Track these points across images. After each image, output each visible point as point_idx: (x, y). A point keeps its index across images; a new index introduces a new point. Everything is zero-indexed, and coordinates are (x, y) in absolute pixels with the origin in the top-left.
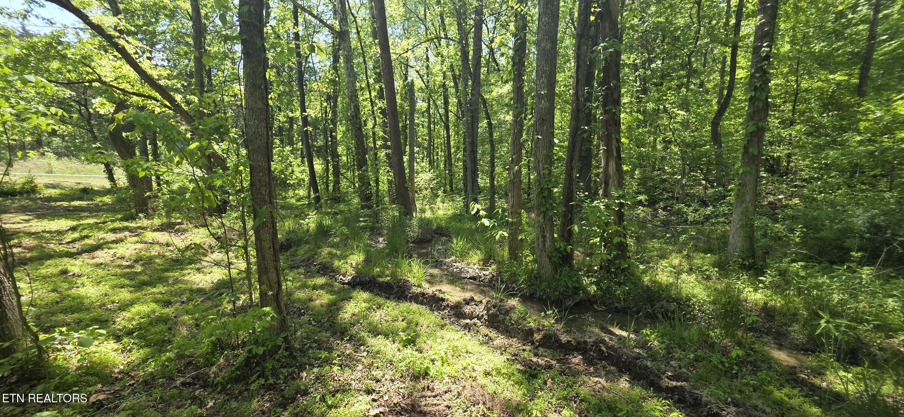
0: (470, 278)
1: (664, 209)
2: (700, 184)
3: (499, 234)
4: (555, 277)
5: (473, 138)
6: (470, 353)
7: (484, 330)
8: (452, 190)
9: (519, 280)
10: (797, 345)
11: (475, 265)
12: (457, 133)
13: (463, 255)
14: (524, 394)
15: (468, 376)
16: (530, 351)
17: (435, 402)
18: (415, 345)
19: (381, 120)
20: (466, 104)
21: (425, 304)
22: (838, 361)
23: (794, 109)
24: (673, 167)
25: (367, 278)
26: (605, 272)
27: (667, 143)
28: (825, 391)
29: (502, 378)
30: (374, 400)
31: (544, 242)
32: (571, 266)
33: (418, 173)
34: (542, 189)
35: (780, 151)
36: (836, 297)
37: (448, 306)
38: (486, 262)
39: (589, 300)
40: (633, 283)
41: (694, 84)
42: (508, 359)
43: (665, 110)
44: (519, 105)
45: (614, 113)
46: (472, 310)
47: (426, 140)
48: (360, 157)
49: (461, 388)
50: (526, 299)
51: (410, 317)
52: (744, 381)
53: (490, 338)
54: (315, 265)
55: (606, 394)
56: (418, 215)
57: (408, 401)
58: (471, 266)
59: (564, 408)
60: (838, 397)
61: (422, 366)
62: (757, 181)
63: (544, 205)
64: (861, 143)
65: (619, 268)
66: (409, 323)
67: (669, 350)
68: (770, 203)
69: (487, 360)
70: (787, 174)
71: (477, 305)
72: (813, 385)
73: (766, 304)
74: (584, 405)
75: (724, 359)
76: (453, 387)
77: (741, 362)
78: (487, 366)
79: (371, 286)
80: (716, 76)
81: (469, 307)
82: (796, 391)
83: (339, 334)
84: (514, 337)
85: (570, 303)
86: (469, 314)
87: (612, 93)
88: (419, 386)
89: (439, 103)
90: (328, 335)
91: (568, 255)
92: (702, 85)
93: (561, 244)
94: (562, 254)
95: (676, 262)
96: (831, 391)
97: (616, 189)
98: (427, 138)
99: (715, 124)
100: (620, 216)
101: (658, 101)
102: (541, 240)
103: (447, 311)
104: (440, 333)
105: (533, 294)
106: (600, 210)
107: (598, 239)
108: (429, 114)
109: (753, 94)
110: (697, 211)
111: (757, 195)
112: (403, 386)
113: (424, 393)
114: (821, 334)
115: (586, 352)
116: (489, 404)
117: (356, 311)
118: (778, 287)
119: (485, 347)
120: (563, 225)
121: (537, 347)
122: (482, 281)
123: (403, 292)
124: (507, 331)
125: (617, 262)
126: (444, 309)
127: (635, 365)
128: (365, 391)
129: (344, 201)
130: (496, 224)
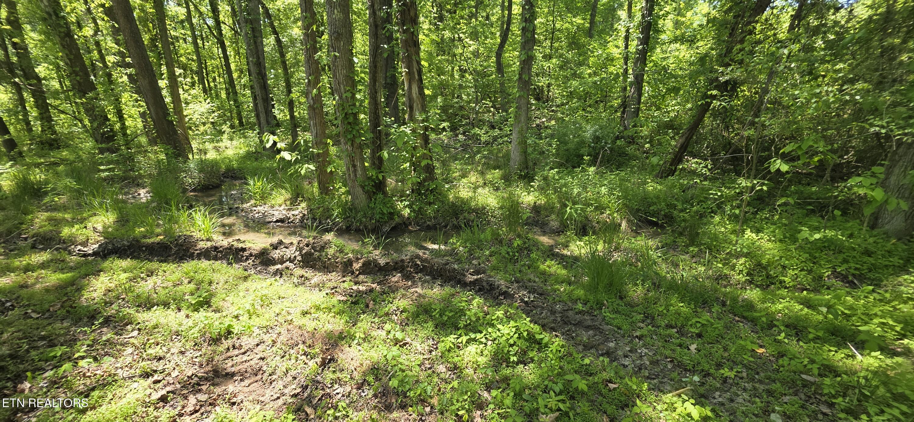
0: (277, 221)
1: (464, 134)
2: (490, 111)
3: (304, 169)
4: (370, 205)
5: (258, 58)
6: (283, 298)
7: (299, 272)
8: (241, 123)
9: (333, 215)
10: (554, 230)
11: (280, 206)
12: (238, 53)
13: (264, 197)
14: (347, 322)
15: (283, 321)
16: (351, 280)
17: (245, 358)
18: (210, 306)
19: (108, 25)
20: (241, 11)
21: (221, 259)
22: (576, 235)
23: (551, 46)
24: (468, 95)
25: (125, 243)
26: (417, 195)
27: (463, 71)
28: (569, 257)
29: (321, 313)
30: (157, 382)
31: (355, 171)
32: (385, 193)
33: (187, 103)
34: (346, 114)
35: (543, 82)
36: (576, 191)
37: (251, 255)
38: (294, 201)
39: (404, 223)
40: (440, 201)
41: (482, 17)
42: (327, 294)
43: (460, 39)
44: (309, 15)
45: (413, 33)
46: (282, 253)
47: (193, 60)
48: (78, 78)
49: (275, 336)
50: (340, 232)
51: (199, 277)
52: (522, 263)
53: (307, 278)
54: (26, 239)
55: (422, 300)
56: (196, 157)
57: (209, 368)
58: (277, 207)
59: (386, 323)
60: (576, 259)
61: (222, 326)
62: (528, 108)
63: (351, 132)
64: (590, 75)
65: (428, 189)
66: (199, 283)
67: (471, 252)
68: (538, 125)
69: (302, 300)
70: (547, 102)
71: (287, 248)
72: (563, 255)
73: (535, 203)
74: (405, 315)
75: (509, 250)
76: (266, 337)
77: (520, 250)
78: (304, 305)
79: (134, 252)
80: (498, 9)
81: (277, 251)
82: (553, 262)
83: (86, 320)
84: (333, 271)
85: (387, 228)
86: (278, 259)
87: (409, 10)
88: (221, 348)
89: (203, 9)
90: (65, 324)
91: (380, 182)
92: (487, 18)
93: (372, 173)
94: (375, 182)
95: (473, 179)
96: (572, 256)
97: (420, 113)
98: (195, 58)
99: (499, 55)
100: (426, 139)
101: (453, 29)
102: (351, 169)
103: (250, 261)
104: (243, 286)
105: (350, 226)
106: (406, 135)
107: (408, 164)
108: (191, 24)
109: (524, 24)
110: (487, 132)
111: (529, 119)
112: (198, 354)
113: (229, 354)
114: (567, 219)
115: (403, 269)
116: (309, 342)
117: (112, 285)
118: (542, 189)
119: (301, 288)
120: (373, 153)
121: (358, 276)
122: (292, 222)
123: (187, 250)
124: (324, 267)
125: (427, 183)
126: (247, 259)
127: (445, 270)
128: (140, 376)
129: (67, 146)
130: (299, 157)
